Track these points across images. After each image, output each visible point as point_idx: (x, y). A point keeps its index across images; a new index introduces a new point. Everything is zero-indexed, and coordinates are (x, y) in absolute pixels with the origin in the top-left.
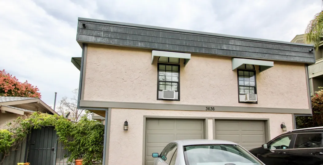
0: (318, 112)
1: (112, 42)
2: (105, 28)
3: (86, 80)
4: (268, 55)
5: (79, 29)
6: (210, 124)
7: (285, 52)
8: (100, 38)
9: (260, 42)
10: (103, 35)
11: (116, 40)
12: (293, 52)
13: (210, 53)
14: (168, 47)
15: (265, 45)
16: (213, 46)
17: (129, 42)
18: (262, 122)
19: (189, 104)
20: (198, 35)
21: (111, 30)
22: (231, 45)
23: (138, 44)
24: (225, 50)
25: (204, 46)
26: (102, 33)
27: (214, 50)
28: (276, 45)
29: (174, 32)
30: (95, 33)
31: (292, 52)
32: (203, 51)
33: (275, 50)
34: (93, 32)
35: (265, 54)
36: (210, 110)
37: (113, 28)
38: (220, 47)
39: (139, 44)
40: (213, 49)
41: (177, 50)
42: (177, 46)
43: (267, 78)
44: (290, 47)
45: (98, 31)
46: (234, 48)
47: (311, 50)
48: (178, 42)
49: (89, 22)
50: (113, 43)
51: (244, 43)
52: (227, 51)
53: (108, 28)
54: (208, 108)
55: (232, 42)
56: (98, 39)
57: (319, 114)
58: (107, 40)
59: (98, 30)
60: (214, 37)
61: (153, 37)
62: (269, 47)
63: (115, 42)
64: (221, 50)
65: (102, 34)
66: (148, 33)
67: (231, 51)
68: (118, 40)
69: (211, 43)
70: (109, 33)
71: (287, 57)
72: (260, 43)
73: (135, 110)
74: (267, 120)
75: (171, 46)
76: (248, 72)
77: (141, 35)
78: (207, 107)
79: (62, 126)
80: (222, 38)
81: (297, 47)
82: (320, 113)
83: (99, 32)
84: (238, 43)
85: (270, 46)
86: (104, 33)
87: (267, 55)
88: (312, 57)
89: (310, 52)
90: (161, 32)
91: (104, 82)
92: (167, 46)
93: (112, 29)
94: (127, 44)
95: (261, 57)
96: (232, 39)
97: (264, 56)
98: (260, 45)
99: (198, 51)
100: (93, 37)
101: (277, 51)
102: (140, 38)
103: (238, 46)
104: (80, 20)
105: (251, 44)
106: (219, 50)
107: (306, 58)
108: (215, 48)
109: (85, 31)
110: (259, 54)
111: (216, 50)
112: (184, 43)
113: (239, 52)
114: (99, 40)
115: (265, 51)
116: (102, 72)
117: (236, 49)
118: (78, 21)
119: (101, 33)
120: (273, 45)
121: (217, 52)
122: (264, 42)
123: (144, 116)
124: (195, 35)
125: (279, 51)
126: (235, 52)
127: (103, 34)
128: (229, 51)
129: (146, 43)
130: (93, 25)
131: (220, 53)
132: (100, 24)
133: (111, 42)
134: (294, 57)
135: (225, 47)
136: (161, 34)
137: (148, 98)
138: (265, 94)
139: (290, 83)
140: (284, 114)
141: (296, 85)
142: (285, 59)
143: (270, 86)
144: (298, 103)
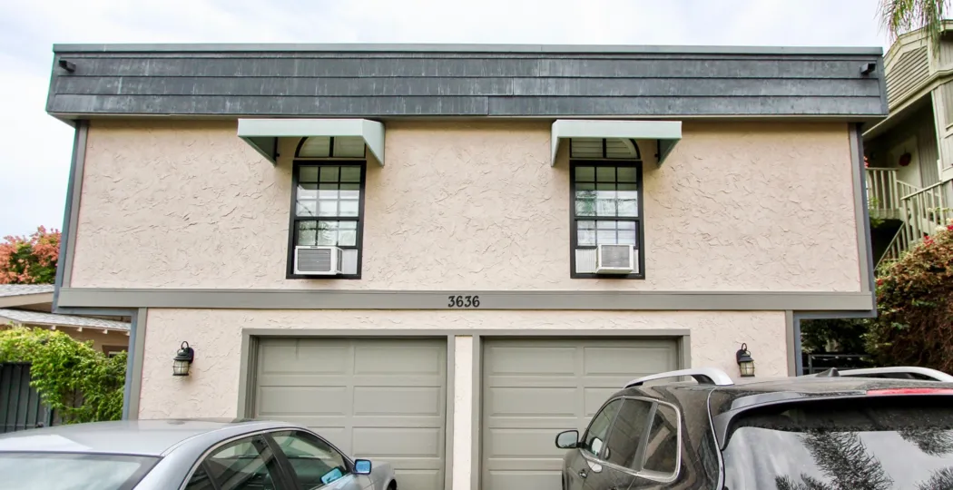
0: (927, 304)
1: (148, 107)
2: (128, 68)
3: (81, 227)
4: (685, 100)
5: (55, 78)
6: (464, 355)
7: (757, 83)
8: (112, 98)
9: (655, 57)
10: (122, 88)
11: (158, 100)
12: (790, 82)
13: (463, 111)
14: (320, 105)
15: (672, 68)
16: (474, 88)
17: (198, 102)
18: (665, 344)
19: (392, 288)
20: (421, 56)
21: (144, 72)
22: (540, 77)
23: (224, 107)
24: (518, 99)
25: (441, 91)
26: (119, 84)
27: (476, 101)
28: (717, 63)
29: (339, 56)
30: (99, 84)
31: (784, 81)
32: (438, 108)
33: (712, 81)
34: (94, 81)
35: (671, 101)
36: (463, 307)
37: (151, 63)
38: (500, 90)
39: (228, 104)
40: (473, 99)
41: (351, 112)
42: (350, 99)
43: (687, 185)
44: (776, 63)
45: (108, 79)
46: (549, 88)
47: (865, 67)
48: (353, 87)
49: (83, 56)
50: (148, 111)
51: (588, 68)
52: (525, 100)
53: (136, 66)
54: (455, 300)
55: (544, 68)
56: (105, 103)
57: (929, 309)
58: (134, 103)
59: (108, 74)
60: (477, 56)
61: (272, 79)
62: (689, 73)
63: (154, 107)
64: (502, 100)
65: (117, 87)
66: (255, 68)
67: (540, 99)
68: (166, 98)
69: (468, 80)
70: (139, 81)
71: (762, 104)
72: (656, 62)
73: (214, 311)
74: (682, 336)
75: (328, 102)
76: (613, 169)
77: (236, 75)
78: (453, 297)
79: (49, 363)
80: (507, 56)
81: (806, 63)
82: (932, 304)
83: (110, 82)
84: (568, 68)
85: (696, 69)
86: (123, 83)
87: (679, 101)
88: (876, 93)
89: (865, 73)
90: (296, 61)
91: (132, 232)
92: (317, 103)
93: (147, 68)
94: (191, 108)
95: (657, 110)
96: (542, 56)
97: (669, 108)
98: (653, 68)
99: (418, 111)
100: (95, 97)
101: (721, 85)
102: (230, 86)
103: (566, 80)
104: (58, 52)
105: (619, 69)
106: (494, 100)
107: (846, 101)
108: (480, 94)
109: (70, 84)
110: (647, 101)
111: (483, 103)
112: (373, 87)
113: (573, 99)
114: (110, 105)
115: (672, 88)
116: (126, 202)
117: (557, 88)
118: (53, 54)
119: (116, 83)
120: (707, 64)
121: (486, 109)
122: (668, 57)
123: (244, 331)
124: (410, 56)
125: (732, 82)
126: (555, 101)
127: (120, 86)
128: (530, 99)
129: (250, 100)
130: (93, 61)
131: (500, 110)
132: (112, 56)
133: (144, 107)
134: (792, 101)
135: (516, 88)
136: (296, 67)
137: (257, 274)
138: (678, 242)
139: (781, 200)
140: (755, 313)
141: (806, 205)
142: (754, 110)
143: (697, 214)
144: (813, 270)
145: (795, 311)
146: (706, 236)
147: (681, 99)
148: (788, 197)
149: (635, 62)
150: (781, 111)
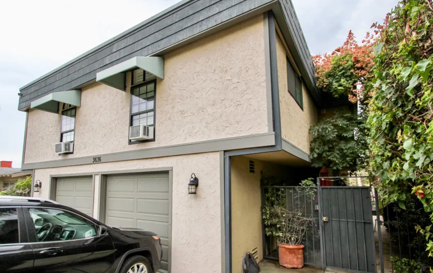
7: (199, 14)
19: (80, 156)
20: (83, 59)
22: (114, 52)
24: (108, 66)
25: (88, 71)
28: (179, 12)
29: (66, 68)
33: (177, 24)
35: (160, 43)
36: (97, 162)
38: (103, 64)
40: (96, 71)
46: (117, 56)
48: (69, 79)
49: (24, 90)
51: (130, 40)
52: (110, 65)
60: (97, 52)
64: (104, 68)
67: (115, 63)
71: (200, 26)
74: (169, 171)
76: (146, 86)
78: (94, 158)
84: (123, 44)
87: (163, 42)
90: (58, 74)
95: (154, 51)
96: (115, 42)
97: (159, 47)
98: (152, 29)
103: (123, 50)
106: (101, 68)
107: (248, 3)
108: (97, 68)
110: (150, 47)
112: (73, 77)
123: (50, 176)
126: (119, 61)
137: (54, 155)
138: (169, 118)
139: (221, 80)
140: (204, 154)
141: (235, 80)
142: (197, 31)
143: (179, 100)
144: (238, 122)
145: (225, 151)
146: (182, 112)
147: (164, 40)
148: (225, 77)
149: (145, 29)
150: (210, 26)
